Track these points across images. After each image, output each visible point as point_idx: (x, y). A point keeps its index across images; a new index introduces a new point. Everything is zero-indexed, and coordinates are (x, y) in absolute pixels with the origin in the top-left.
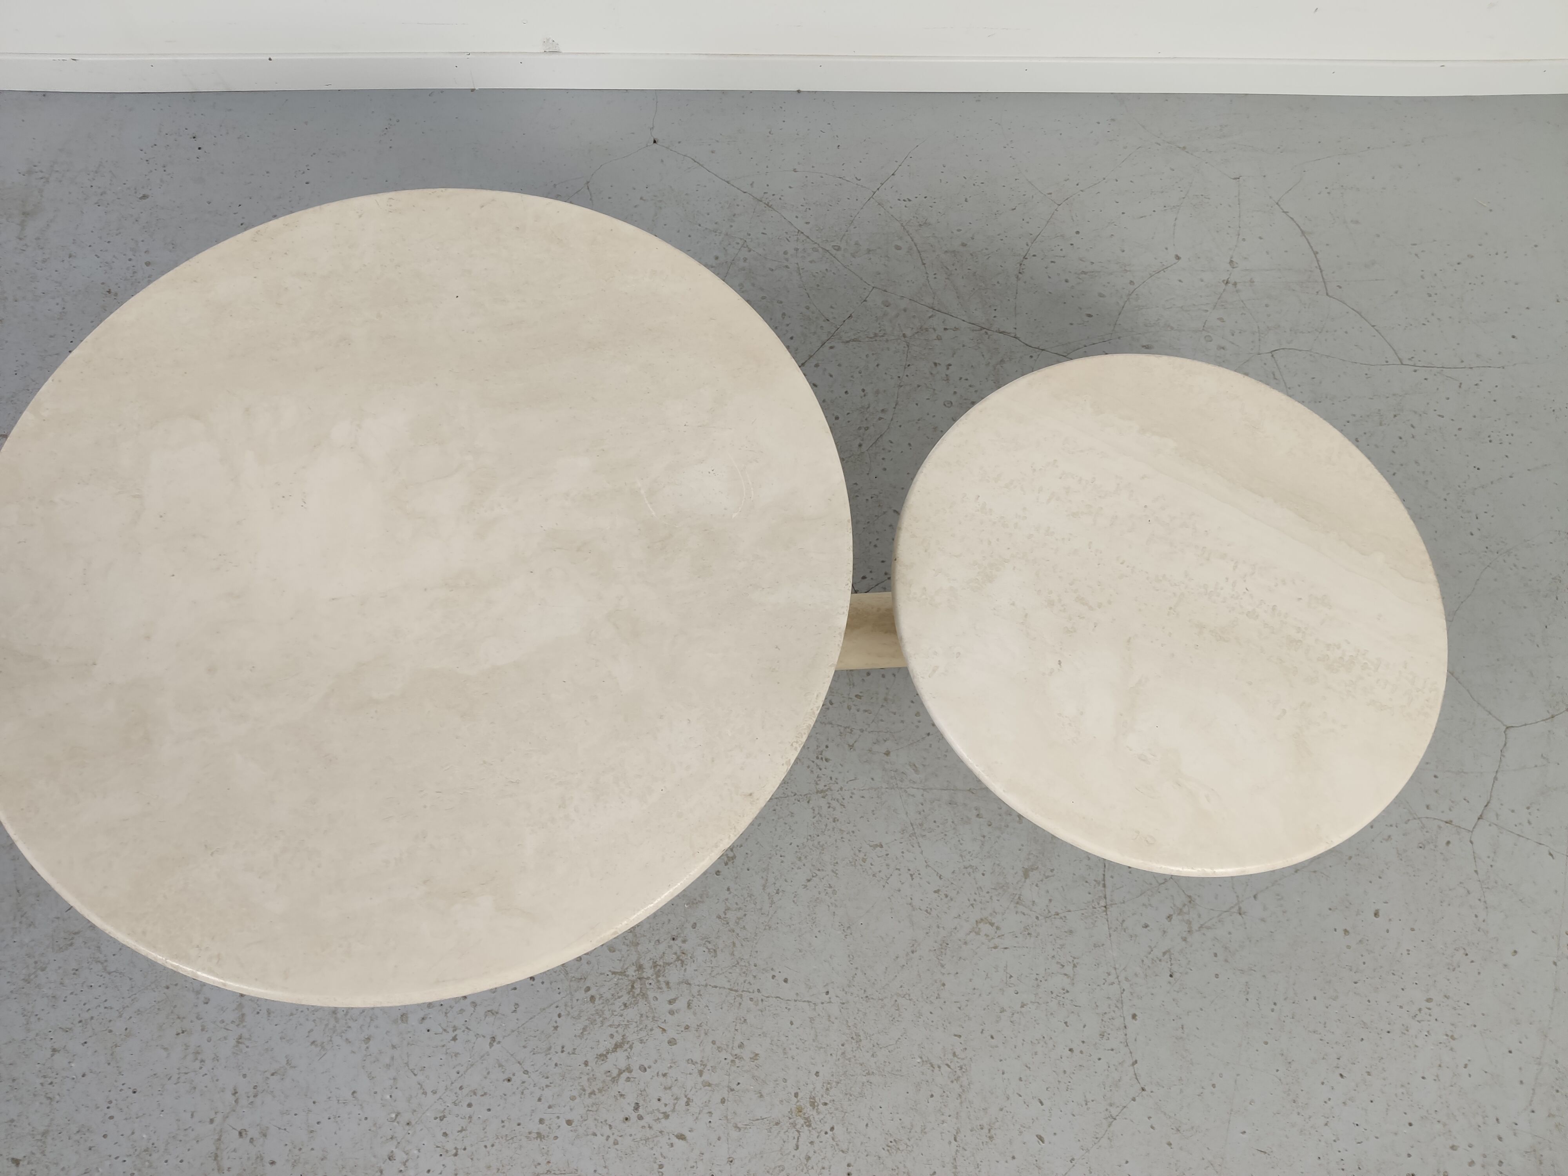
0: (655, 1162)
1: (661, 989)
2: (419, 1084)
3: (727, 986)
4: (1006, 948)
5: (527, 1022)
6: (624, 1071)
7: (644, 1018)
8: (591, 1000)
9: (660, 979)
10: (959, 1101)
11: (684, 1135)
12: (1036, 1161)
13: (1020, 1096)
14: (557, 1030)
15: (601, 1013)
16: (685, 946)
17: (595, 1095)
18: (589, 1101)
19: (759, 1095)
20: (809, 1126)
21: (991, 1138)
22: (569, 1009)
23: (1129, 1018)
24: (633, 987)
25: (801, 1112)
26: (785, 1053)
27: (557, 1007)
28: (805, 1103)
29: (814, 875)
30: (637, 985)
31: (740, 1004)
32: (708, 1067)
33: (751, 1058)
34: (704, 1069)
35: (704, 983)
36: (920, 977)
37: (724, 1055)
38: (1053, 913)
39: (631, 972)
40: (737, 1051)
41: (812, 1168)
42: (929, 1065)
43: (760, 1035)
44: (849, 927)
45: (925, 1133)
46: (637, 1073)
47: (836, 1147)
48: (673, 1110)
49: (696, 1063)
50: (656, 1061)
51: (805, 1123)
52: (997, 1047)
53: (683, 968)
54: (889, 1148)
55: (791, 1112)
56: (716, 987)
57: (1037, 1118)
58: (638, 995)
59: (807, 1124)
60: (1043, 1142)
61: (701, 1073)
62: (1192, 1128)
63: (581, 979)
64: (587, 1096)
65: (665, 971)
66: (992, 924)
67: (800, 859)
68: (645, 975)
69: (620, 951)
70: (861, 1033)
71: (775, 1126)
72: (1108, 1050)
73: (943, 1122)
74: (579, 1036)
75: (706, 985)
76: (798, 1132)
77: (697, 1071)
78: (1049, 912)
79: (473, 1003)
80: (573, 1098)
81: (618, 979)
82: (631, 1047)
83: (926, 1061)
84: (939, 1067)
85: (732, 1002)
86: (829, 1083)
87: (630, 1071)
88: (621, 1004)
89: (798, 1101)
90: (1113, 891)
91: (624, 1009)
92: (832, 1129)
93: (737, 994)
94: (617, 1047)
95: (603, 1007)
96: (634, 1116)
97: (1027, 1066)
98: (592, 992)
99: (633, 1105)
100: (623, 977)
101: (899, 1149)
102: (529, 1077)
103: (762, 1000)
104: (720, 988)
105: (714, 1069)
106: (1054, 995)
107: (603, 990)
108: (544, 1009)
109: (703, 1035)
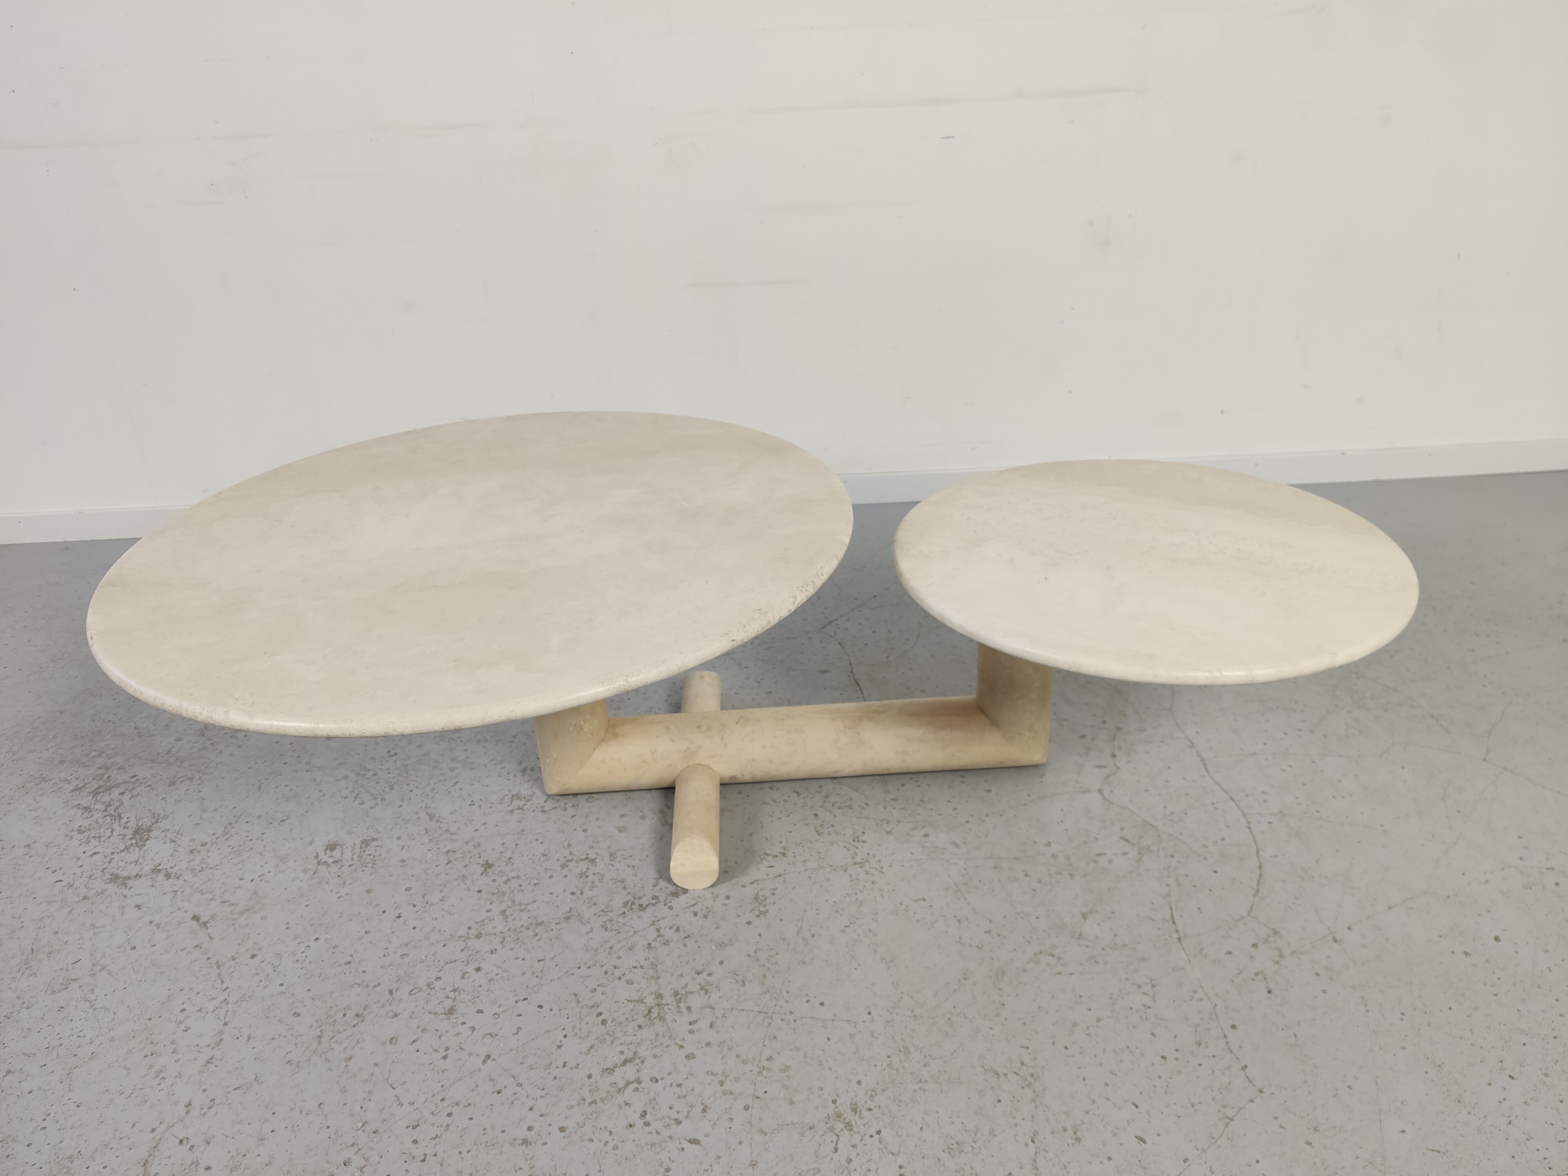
0: (661, 1166)
1: (681, 1012)
2: (396, 1096)
3: (756, 1009)
4: (1071, 974)
5: (528, 1042)
6: (632, 1082)
7: (660, 1037)
8: (602, 1023)
9: (680, 1005)
10: (1033, 1105)
11: (697, 1140)
12: (1140, 1161)
13: (1108, 1099)
14: (561, 1049)
15: (612, 1034)
16: (710, 979)
17: (596, 1104)
18: (587, 1109)
19: (790, 1102)
21: (1078, 1140)
22: (577, 1030)
23: (1228, 1028)
24: (650, 1012)
25: (840, 1117)
26: (821, 1065)
27: (564, 1029)
28: (845, 1108)
29: (853, 922)
30: (655, 1010)
31: (770, 1024)
32: (731, 1078)
33: (781, 1070)
34: (726, 1079)
35: (730, 1007)
36: (975, 999)
37: (749, 1067)
38: (1120, 945)
39: (650, 1000)
40: (765, 1064)
41: (855, 1170)
42: (993, 1073)
43: (792, 1050)
44: (892, 961)
45: (995, 1136)
46: (646, 1084)
47: (884, 1150)
48: (687, 1117)
49: (717, 1074)
50: (671, 1073)
51: (846, 1127)
52: (1073, 1056)
53: (708, 996)
54: (950, 1151)
55: (828, 1117)
56: (743, 1010)
57: (1133, 1120)
58: (654, 1018)
59: (848, 1128)
60: (1144, 1142)
61: (722, 1083)
62: (1334, 1127)
63: (594, 1006)
64: (587, 1104)
65: (686, 998)
66: (1053, 956)
67: (837, 911)
68: (664, 1002)
69: (639, 983)
70: (910, 1047)
71: (809, 1131)
72: (1209, 1057)
73: (1016, 1125)
74: (585, 1053)
75: (732, 1009)
76: (838, 1136)
77: (717, 1082)
78: (1116, 944)
79: (472, 1027)
80: (570, 1107)
81: (634, 1006)
82: (643, 1062)
83: (989, 1070)
84: (1006, 1075)
85: (761, 1022)
86: (873, 1091)
87: (640, 1083)
88: (635, 1026)
89: (836, 1107)
90: (1184, 927)
91: (638, 1030)
92: (879, 1132)
93: (766, 1015)
94: (625, 1062)
95: (615, 1029)
96: (640, 1123)
97: (1112, 1073)
98: (604, 1016)
99: (640, 1113)
100: (641, 1004)
101: (963, 1151)
102: (523, 1089)
103: (795, 1021)
104: (747, 1011)
105: (737, 1079)
106: (1134, 1011)
107: (617, 1015)
108: (549, 1031)
109: (726, 1050)
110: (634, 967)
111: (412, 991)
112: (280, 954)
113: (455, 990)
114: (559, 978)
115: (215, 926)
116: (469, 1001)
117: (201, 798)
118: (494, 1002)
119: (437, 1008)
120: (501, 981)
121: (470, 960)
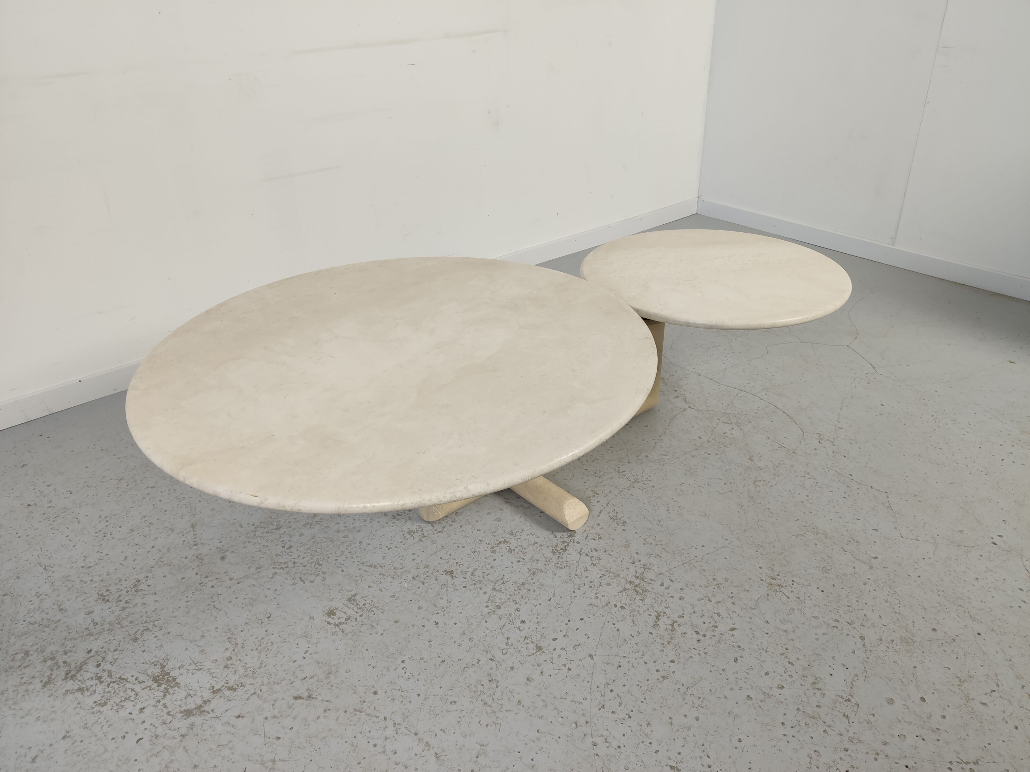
0: (734, 647)
1: (650, 583)
2: (572, 701)
3: (680, 564)
4: (776, 484)
5: (600, 638)
6: (673, 624)
7: (657, 599)
8: (622, 609)
9: (646, 580)
10: (828, 539)
11: (733, 628)
12: (884, 537)
13: (848, 522)
14: (620, 630)
15: (633, 610)
16: (642, 563)
17: (671, 642)
18: (671, 646)
19: (746, 591)
20: (782, 587)
21: (857, 542)
22: (616, 619)
23: (850, 476)
24: (636, 591)
25: (772, 584)
26: (737, 570)
28: (769, 580)
29: (668, 507)
30: (637, 589)
31: (694, 566)
32: (710, 596)
33: (725, 581)
34: (709, 598)
35: (668, 569)
36: (756, 512)
37: (711, 588)
39: (629, 586)
40: (715, 582)
41: (805, 600)
42: (800, 536)
43: (717, 571)
44: (705, 514)
45: (831, 557)
46: (680, 621)
47: (804, 586)
48: (716, 622)
49: (703, 598)
50: (683, 610)
51: (779, 587)
52: (817, 514)
53: (652, 570)
55: (768, 587)
56: (675, 567)
57: (864, 525)
58: (642, 593)
60: (877, 530)
61: (710, 601)
62: (919, 492)
63: (607, 604)
64: (667, 645)
65: (644, 576)
66: (760, 481)
67: (655, 506)
68: (637, 584)
69: (613, 582)
70: (759, 543)
71: (769, 597)
72: (857, 489)
73: (833, 549)
74: (634, 626)
75: (670, 569)
76: (781, 592)
77: (707, 601)
78: (776, 465)
79: (562, 649)
80: (662, 651)
81: (626, 593)
82: (665, 613)
83: (797, 535)
84: (805, 534)
85: (690, 568)
86: (770, 567)
87: (677, 622)
88: (639, 601)
90: (789, 447)
91: (643, 602)
92: (793, 581)
93: (688, 564)
94: (658, 617)
95: (632, 607)
96: (700, 637)
97: (836, 512)
98: (619, 605)
99: (695, 633)
100: (627, 591)
101: (829, 569)
102: (629, 658)
103: (702, 559)
104: (678, 566)
105: (714, 595)
106: (814, 486)
107: (623, 601)
108: (603, 627)
109: (692, 587)
110: (601, 577)
111: (502, 652)
112: (391, 682)
114: (571, 602)
115: (319, 694)
116: (541, 638)
117: (177, 636)
118: (555, 631)
119: (529, 652)
120: (543, 620)
121: (511, 620)
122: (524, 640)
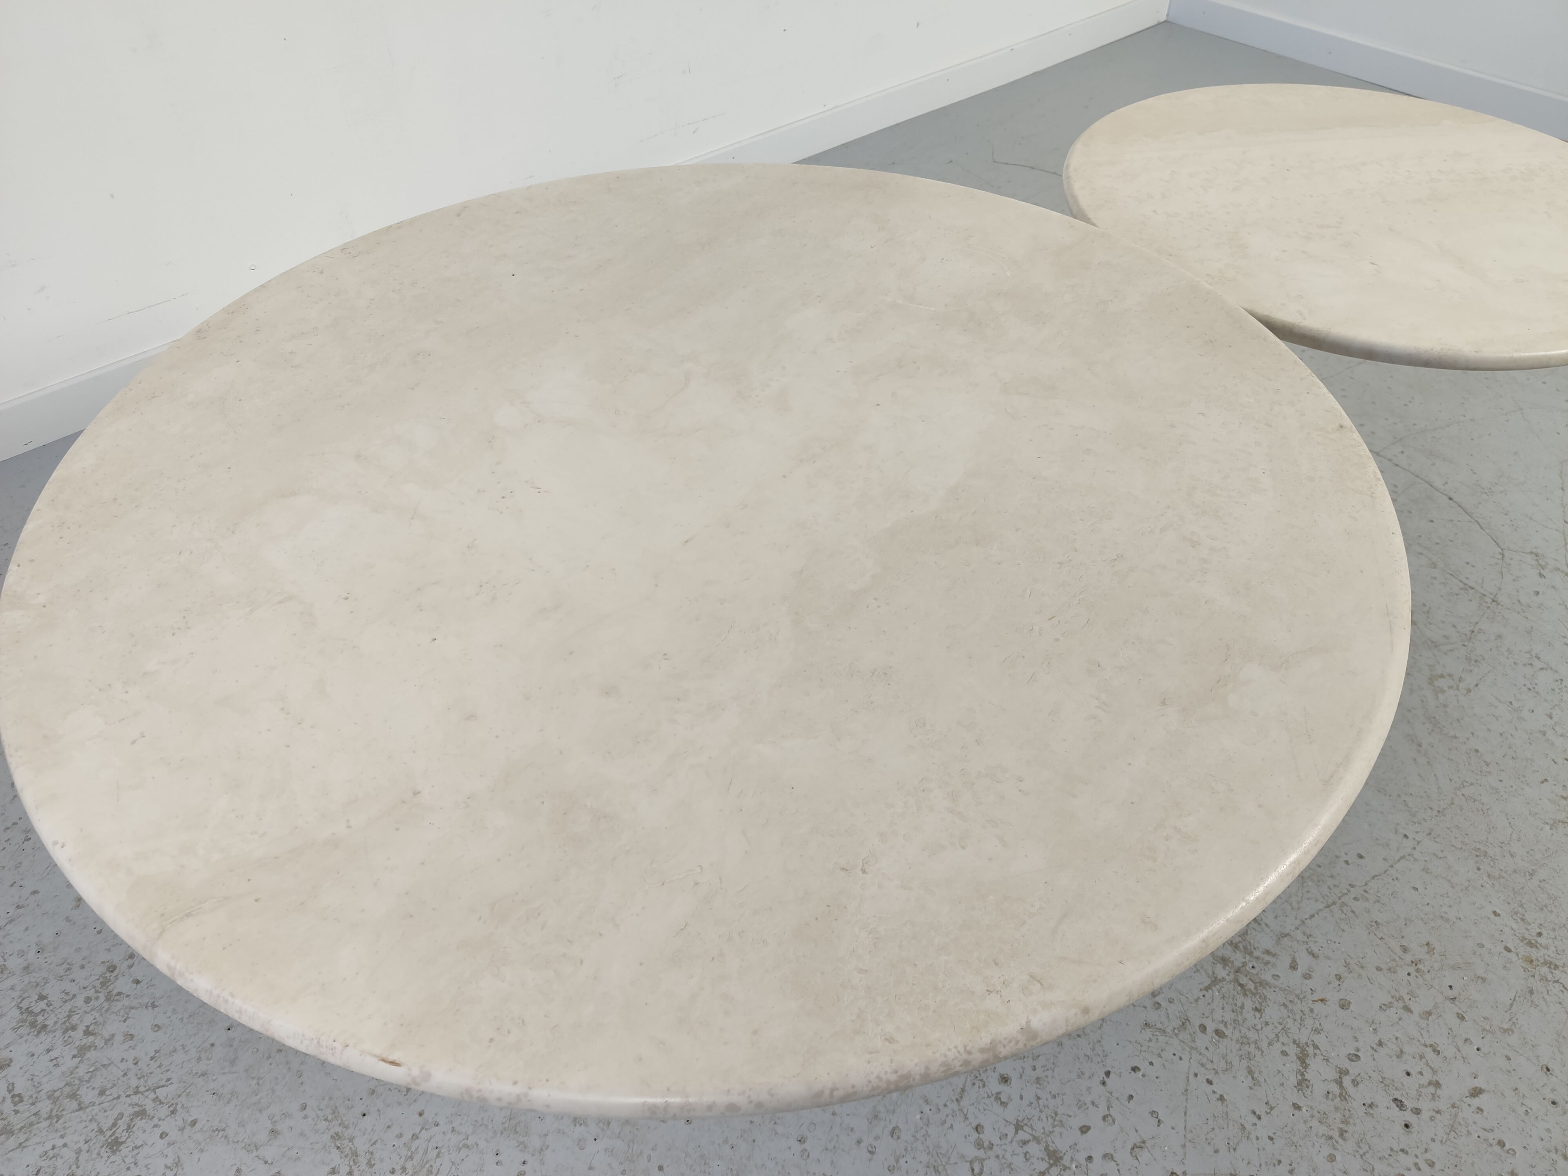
0: (1491, 1145)
1: (1268, 963)
3: (1321, 905)
4: (1476, 685)
5: (1185, 1122)
6: (1341, 1078)
7: (1290, 1006)
8: (1220, 1037)
9: (1256, 954)
11: (1476, 1088)
14: (1226, 1100)
15: (1245, 1040)
17: (1346, 1131)
18: (1350, 1145)
19: (1480, 980)
20: (1556, 967)
22: (1210, 1066)
24: (1241, 985)
25: (1532, 961)
26: (1447, 920)
27: (1196, 1075)
28: (1523, 950)
30: (1244, 980)
31: (1353, 912)
32: (1406, 998)
33: (1428, 953)
34: (1404, 1002)
35: (1298, 922)
36: (1452, 760)
37: (1402, 973)
38: (1469, 634)
39: (1221, 972)
40: (1408, 958)
42: (1560, 824)
43: (1406, 924)
46: (1354, 1069)
48: (1435, 1072)
49: (1390, 1003)
50: (1355, 1037)
51: (1550, 967)
53: (1263, 925)
55: (1525, 970)
56: (1313, 916)
58: (1256, 989)
59: (1552, 967)
61: (1407, 1009)
63: (1183, 1024)
64: (1340, 1140)
65: (1250, 942)
66: (1442, 676)
68: (1238, 964)
70: (1478, 846)
71: (1533, 996)
74: (1254, 1085)
75: (1303, 922)
76: (1557, 981)
77: (1402, 1011)
78: (1465, 635)
80: (1332, 1158)
81: (1219, 990)
82: (1316, 1047)
85: (1344, 916)
86: (1516, 913)
87: (1347, 1072)
88: (1252, 1013)
89: (1517, 954)
90: (1482, 587)
91: (1261, 1015)
93: (1338, 905)
94: (1303, 1059)
95: (1240, 1032)
96: (1409, 1117)
98: (1211, 1027)
99: (1393, 1105)
100: (1221, 984)
103: (1365, 891)
104: (1318, 913)
105: (1412, 994)
106: (1557, 691)
107: (1218, 1015)
108: (1186, 1090)
109: (1361, 971)
111: (973, 1170)
113: (1018, 1127)
116: (1054, 1127)
117: (213, 1131)
118: (1081, 1105)
119: (1033, 1167)
120: (1049, 1073)
121: (978, 1075)
122: (1016, 1132)
